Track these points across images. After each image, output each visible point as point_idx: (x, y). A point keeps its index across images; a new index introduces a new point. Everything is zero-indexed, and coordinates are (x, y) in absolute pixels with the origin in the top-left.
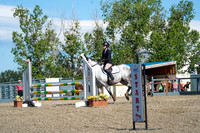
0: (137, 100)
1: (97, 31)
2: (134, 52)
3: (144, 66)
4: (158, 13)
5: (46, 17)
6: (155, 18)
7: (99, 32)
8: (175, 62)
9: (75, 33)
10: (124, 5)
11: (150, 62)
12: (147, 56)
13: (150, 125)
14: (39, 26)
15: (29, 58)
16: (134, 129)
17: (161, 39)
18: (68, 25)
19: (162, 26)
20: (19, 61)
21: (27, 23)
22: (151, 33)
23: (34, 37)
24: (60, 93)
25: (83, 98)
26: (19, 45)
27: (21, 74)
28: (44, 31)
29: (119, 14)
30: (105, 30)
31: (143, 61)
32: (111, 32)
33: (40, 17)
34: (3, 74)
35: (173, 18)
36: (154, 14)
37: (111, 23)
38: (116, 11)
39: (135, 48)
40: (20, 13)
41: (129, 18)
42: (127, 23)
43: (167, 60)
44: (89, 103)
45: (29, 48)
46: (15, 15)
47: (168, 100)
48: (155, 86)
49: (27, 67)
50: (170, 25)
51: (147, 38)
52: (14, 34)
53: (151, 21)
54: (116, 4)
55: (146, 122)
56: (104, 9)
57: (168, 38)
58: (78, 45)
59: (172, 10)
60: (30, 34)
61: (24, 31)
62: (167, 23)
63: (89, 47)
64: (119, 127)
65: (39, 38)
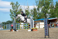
0: (46, 29)
1: (34, 9)
2: (45, 15)
3: (48, 19)
4: (52, 4)
5: (19, 5)
6: (51, 5)
7: (35, 9)
8: (57, 18)
9: (28, 10)
10: (42, 1)
11: (50, 18)
12: (49, 16)
13: (50, 37)
14: (17, 8)
15: (15, 17)
16: (45, 38)
17: (53, 11)
18: (26, 7)
19: (53, 7)
20: (12, 18)
21: (14, 7)
22: (50, 9)
23: (16, 11)
24: (24, 27)
25: (30, 29)
26: (12, 13)
27: (12, 22)
28: (19, 9)
29: (41, 4)
30: (36, 9)
31: (48, 18)
32: (38, 9)
33: (18, 5)
34: (7, 22)
35: (56, 5)
36: (51, 4)
37: (38, 7)
38: (40, 3)
39: (45, 14)
40: (12, 4)
41: (44, 5)
42: (43, 7)
43: (55, 17)
44: (32, 30)
45: (15, 14)
46: (11, 4)
47: (55, 29)
48: (51, 25)
49: (14, 20)
50: (56, 7)
51: (49, 11)
52: (10, 10)
53: (50, 6)
54: (40, 1)
55: (49, 35)
56: (36, 2)
57: (55, 11)
58: (29, 13)
59: (56, 2)
60: (15, 10)
61: (13, 9)
62: (55, 7)
63: (32, 14)
64: (41, 37)
65: (17, 11)
